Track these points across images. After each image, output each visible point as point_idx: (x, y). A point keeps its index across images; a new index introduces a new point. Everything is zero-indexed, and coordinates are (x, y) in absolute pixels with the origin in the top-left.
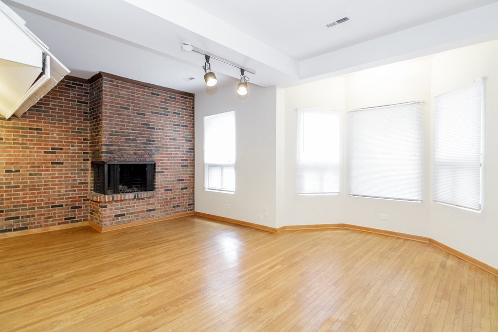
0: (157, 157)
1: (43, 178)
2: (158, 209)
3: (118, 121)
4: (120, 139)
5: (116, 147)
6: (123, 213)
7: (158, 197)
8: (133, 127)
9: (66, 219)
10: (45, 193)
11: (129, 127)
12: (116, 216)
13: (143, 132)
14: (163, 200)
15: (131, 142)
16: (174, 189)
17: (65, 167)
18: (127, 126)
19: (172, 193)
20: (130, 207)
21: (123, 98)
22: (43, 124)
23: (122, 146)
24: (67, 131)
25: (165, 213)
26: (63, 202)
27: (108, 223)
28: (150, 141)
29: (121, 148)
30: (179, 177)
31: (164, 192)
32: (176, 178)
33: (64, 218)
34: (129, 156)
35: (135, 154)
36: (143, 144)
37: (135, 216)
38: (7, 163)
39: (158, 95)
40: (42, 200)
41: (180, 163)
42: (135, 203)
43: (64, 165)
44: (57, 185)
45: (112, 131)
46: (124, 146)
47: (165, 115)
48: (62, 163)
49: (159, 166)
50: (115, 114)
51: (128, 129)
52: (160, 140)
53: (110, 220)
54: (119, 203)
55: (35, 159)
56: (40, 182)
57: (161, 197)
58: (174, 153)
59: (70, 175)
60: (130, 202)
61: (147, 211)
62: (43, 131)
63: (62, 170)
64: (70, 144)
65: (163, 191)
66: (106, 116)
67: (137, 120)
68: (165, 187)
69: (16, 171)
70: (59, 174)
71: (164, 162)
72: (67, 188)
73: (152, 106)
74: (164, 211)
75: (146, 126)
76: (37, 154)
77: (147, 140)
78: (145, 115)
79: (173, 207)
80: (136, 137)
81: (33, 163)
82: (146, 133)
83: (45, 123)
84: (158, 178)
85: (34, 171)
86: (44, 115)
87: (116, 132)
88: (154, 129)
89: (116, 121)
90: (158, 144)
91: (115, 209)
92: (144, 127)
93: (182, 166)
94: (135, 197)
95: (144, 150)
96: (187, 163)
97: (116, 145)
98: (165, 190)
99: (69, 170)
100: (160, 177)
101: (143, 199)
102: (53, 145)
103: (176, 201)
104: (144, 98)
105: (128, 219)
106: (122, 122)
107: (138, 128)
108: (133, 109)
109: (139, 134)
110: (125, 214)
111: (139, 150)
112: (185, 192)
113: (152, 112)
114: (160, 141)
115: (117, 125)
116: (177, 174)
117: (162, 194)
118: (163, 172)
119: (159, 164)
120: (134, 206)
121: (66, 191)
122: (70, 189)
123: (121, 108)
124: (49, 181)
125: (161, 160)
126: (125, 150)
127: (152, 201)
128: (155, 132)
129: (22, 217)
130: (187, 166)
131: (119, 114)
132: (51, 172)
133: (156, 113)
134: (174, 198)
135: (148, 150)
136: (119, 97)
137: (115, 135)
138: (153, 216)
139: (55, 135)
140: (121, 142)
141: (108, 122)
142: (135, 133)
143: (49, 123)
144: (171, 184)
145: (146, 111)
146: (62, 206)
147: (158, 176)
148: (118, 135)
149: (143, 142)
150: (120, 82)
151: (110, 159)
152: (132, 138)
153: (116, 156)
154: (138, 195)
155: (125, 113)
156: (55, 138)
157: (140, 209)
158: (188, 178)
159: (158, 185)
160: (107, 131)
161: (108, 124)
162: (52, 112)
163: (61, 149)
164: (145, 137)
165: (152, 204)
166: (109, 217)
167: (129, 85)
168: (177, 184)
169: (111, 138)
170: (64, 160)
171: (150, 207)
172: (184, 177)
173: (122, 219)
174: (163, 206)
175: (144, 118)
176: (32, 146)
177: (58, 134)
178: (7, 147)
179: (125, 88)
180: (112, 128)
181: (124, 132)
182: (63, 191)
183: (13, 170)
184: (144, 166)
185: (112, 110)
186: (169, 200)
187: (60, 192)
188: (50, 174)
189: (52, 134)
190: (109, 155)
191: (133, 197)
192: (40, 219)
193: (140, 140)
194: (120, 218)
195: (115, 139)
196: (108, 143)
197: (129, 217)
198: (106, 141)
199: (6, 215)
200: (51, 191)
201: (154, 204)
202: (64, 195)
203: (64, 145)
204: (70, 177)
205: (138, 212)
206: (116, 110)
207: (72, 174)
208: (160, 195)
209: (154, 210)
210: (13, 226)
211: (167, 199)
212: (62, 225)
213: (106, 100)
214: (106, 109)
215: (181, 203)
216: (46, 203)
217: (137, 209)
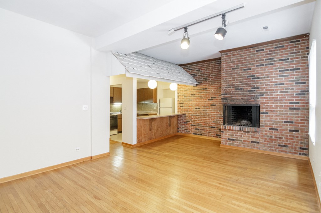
0: (261, 101)
1: (208, 112)
2: (262, 143)
3: (230, 78)
4: (232, 90)
5: (229, 95)
6: (234, 138)
7: (262, 133)
8: (241, 80)
9: (217, 135)
10: (208, 120)
11: (238, 81)
12: (229, 139)
13: (249, 83)
14: (268, 136)
15: (239, 91)
16: (281, 130)
17: (217, 107)
18: (236, 80)
19: (278, 132)
20: (238, 136)
21: (234, 62)
22: (208, 86)
23: (233, 94)
24: (218, 88)
25: (270, 148)
26: (215, 126)
27: (224, 142)
28: (255, 88)
29: (232, 95)
30: (287, 119)
31: (269, 130)
32: (282, 119)
33: (216, 134)
34: (238, 100)
35: (242, 99)
36: (248, 91)
37: (242, 143)
38: (196, 105)
39: (263, 50)
40: (207, 123)
41: (288, 106)
42: (242, 134)
43: (216, 106)
44: (213, 116)
45: (227, 85)
46: (234, 94)
47: (270, 64)
48: (215, 105)
49: (263, 108)
50: (228, 74)
51: (237, 82)
52: (264, 86)
53: (225, 141)
54: (231, 132)
55: (205, 103)
56: (207, 114)
57: (266, 134)
58: (280, 96)
59: (218, 112)
60: (239, 133)
61: (252, 142)
62: (208, 89)
63: (215, 109)
64: (219, 95)
65: (267, 129)
66: (223, 77)
67: (244, 75)
68: (269, 126)
69: (199, 108)
70: (214, 111)
71: (269, 104)
72: (217, 118)
73: (257, 61)
74: (269, 147)
75: (251, 78)
76: (205, 101)
77: (252, 88)
78: (250, 69)
79: (279, 145)
80: (243, 87)
81: (204, 105)
82: (251, 83)
83: (209, 85)
84: (262, 118)
85: (204, 109)
86: (208, 82)
87: (229, 85)
88: (259, 78)
89: (229, 78)
90: (263, 90)
91: (228, 135)
92: (249, 79)
93: (290, 109)
94: (240, 129)
95: (249, 96)
96: (299, 106)
97: (229, 94)
98: (270, 129)
99: (218, 109)
100: (264, 117)
101: (248, 132)
102: (212, 96)
103: (283, 141)
104: (250, 57)
105: (237, 143)
106: (233, 78)
107: (245, 81)
108: (241, 68)
109: (245, 84)
110: (234, 139)
111: (246, 96)
112: (295, 134)
113: (257, 66)
114: (265, 88)
115: (230, 81)
116: (285, 116)
117: (266, 131)
118: (267, 113)
119: (264, 106)
120: (241, 136)
121: (217, 120)
122: (218, 119)
123: (233, 69)
124: (210, 114)
125: (265, 103)
126: (235, 96)
127: (256, 135)
128: (260, 81)
129: (200, 130)
130: (298, 109)
131: (231, 74)
132: (210, 110)
133: (261, 65)
134: (280, 138)
135: (253, 96)
136: (231, 62)
137: (229, 87)
138: (257, 148)
139: (212, 91)
140: (233, 92)
141: (224, 80)
142: (242, 84)
143: (210, 85)
144: (276, 124)
145: (251, 67)
146: (215, 127)
147: (262, 116)
148: (231, 87)
149: (249, 90)
150: (232, 52)
151: (225, 103)
152: (239, 88)
153: (229, 101)
154: (242, 128)
155: (235, 72)
156: (212, 92)
157: (246, 139)
158: (300, 121)
159: (262, 123)
160: (224, 86)
161: (224, 81)
162: (211, 79)
163: (215, 98)
164: (251, 86)
165: (256, 137)
166: (225, 139)
167: (238, 52)
168: (283, 125)
169: (226, 90)
170: (216, 103)
171: (254, 140)
172: (294, 119)
173: (233, 142)
174: (268, 142)
175: (250, 72)
176: (204, 97)
177: (214, 90)
178: (196, 98)
179: (235, 55)
180: (227, 83)
181: (234, 85)
182: (215, 119)
183: (198, 108)
184: (250, 108)
185: (227, 72)
186: (274, 138)
187: (214, 120)
188: (210, 111)
189: (211, 90)
190: (225, 100)
191: (239, 129)
192: (206, 132)
193: (247, 89)
194: (231, 141)
195: (229, 90)
196: (224, 93)
197: (238, 142)
198: (223, 92)
199: (195, 127)
200: (211, 119)
201: (258, 138)
202: (216, 122)
203: (216, 96)
204: (219, 113)
205: (244, 141)
206: (229, 72)
207: (219, 111)
208: (264, 132)
209: (258, 143)
210: (197, 132)
211: (271, 137)
212: (215, 138)
213: (224, 67)
214: (224, 72)
215: (290, 144)
216: (209, 125)
217: (243, 138)
